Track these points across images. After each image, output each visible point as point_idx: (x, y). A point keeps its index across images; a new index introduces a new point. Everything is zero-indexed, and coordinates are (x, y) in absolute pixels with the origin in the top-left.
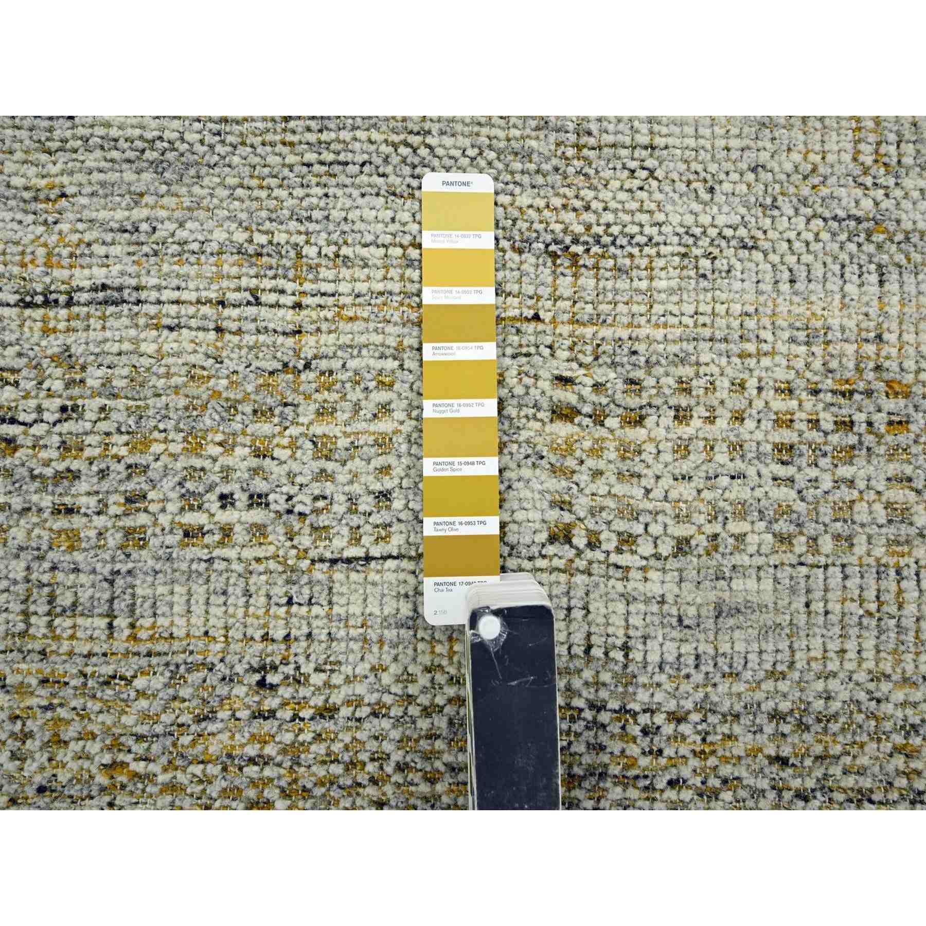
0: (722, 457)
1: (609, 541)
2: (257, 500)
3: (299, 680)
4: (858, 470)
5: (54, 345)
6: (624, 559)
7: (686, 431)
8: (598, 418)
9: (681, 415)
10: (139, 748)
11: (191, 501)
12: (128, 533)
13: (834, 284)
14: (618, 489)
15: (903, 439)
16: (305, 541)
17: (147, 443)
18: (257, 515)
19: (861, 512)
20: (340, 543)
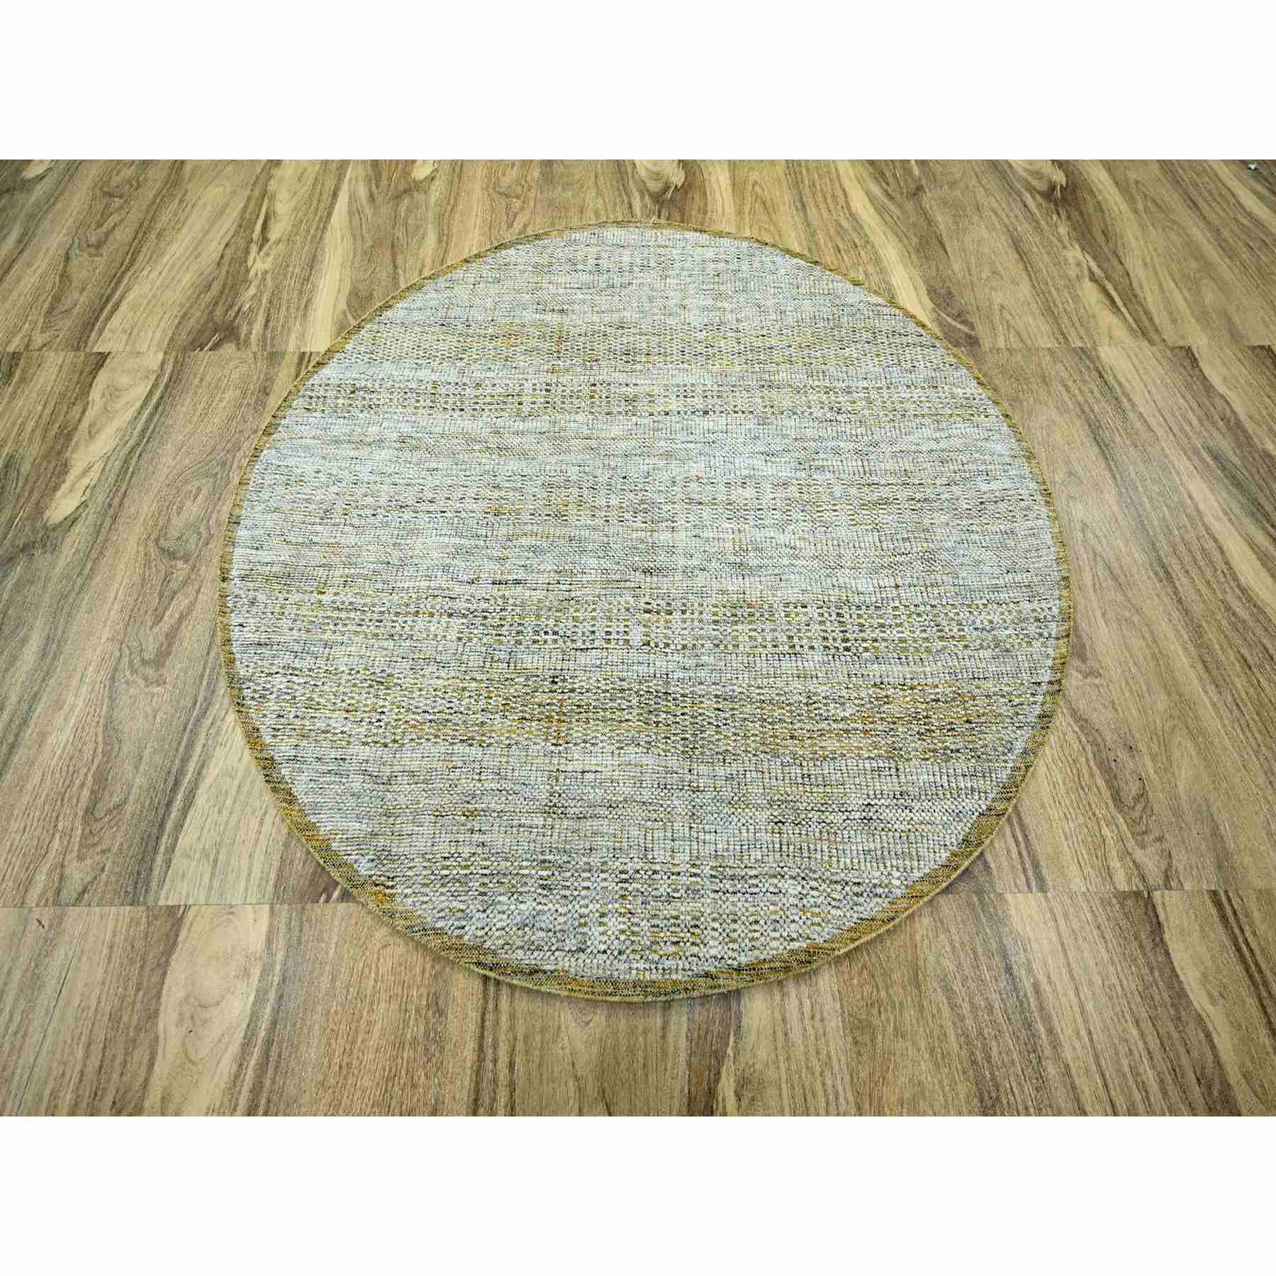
0: (696, 623)
1: (661, 645)
2: (555, 633)
3: (564, 680)
4: (740, 627)
5: (501, 593)
6: (667, 650)
7: (685, 616)
8: (658, 613)
9: (684, 612)
10: (514, 700)
11: (536, 632)
12: (517, 641)
13: (729, 579)
14: (665, 631)
15: (753, 618)
16: (569, 643)
17: (524, 618)
18: (555, 637)
19: (741, 639)
20: (579, 644)
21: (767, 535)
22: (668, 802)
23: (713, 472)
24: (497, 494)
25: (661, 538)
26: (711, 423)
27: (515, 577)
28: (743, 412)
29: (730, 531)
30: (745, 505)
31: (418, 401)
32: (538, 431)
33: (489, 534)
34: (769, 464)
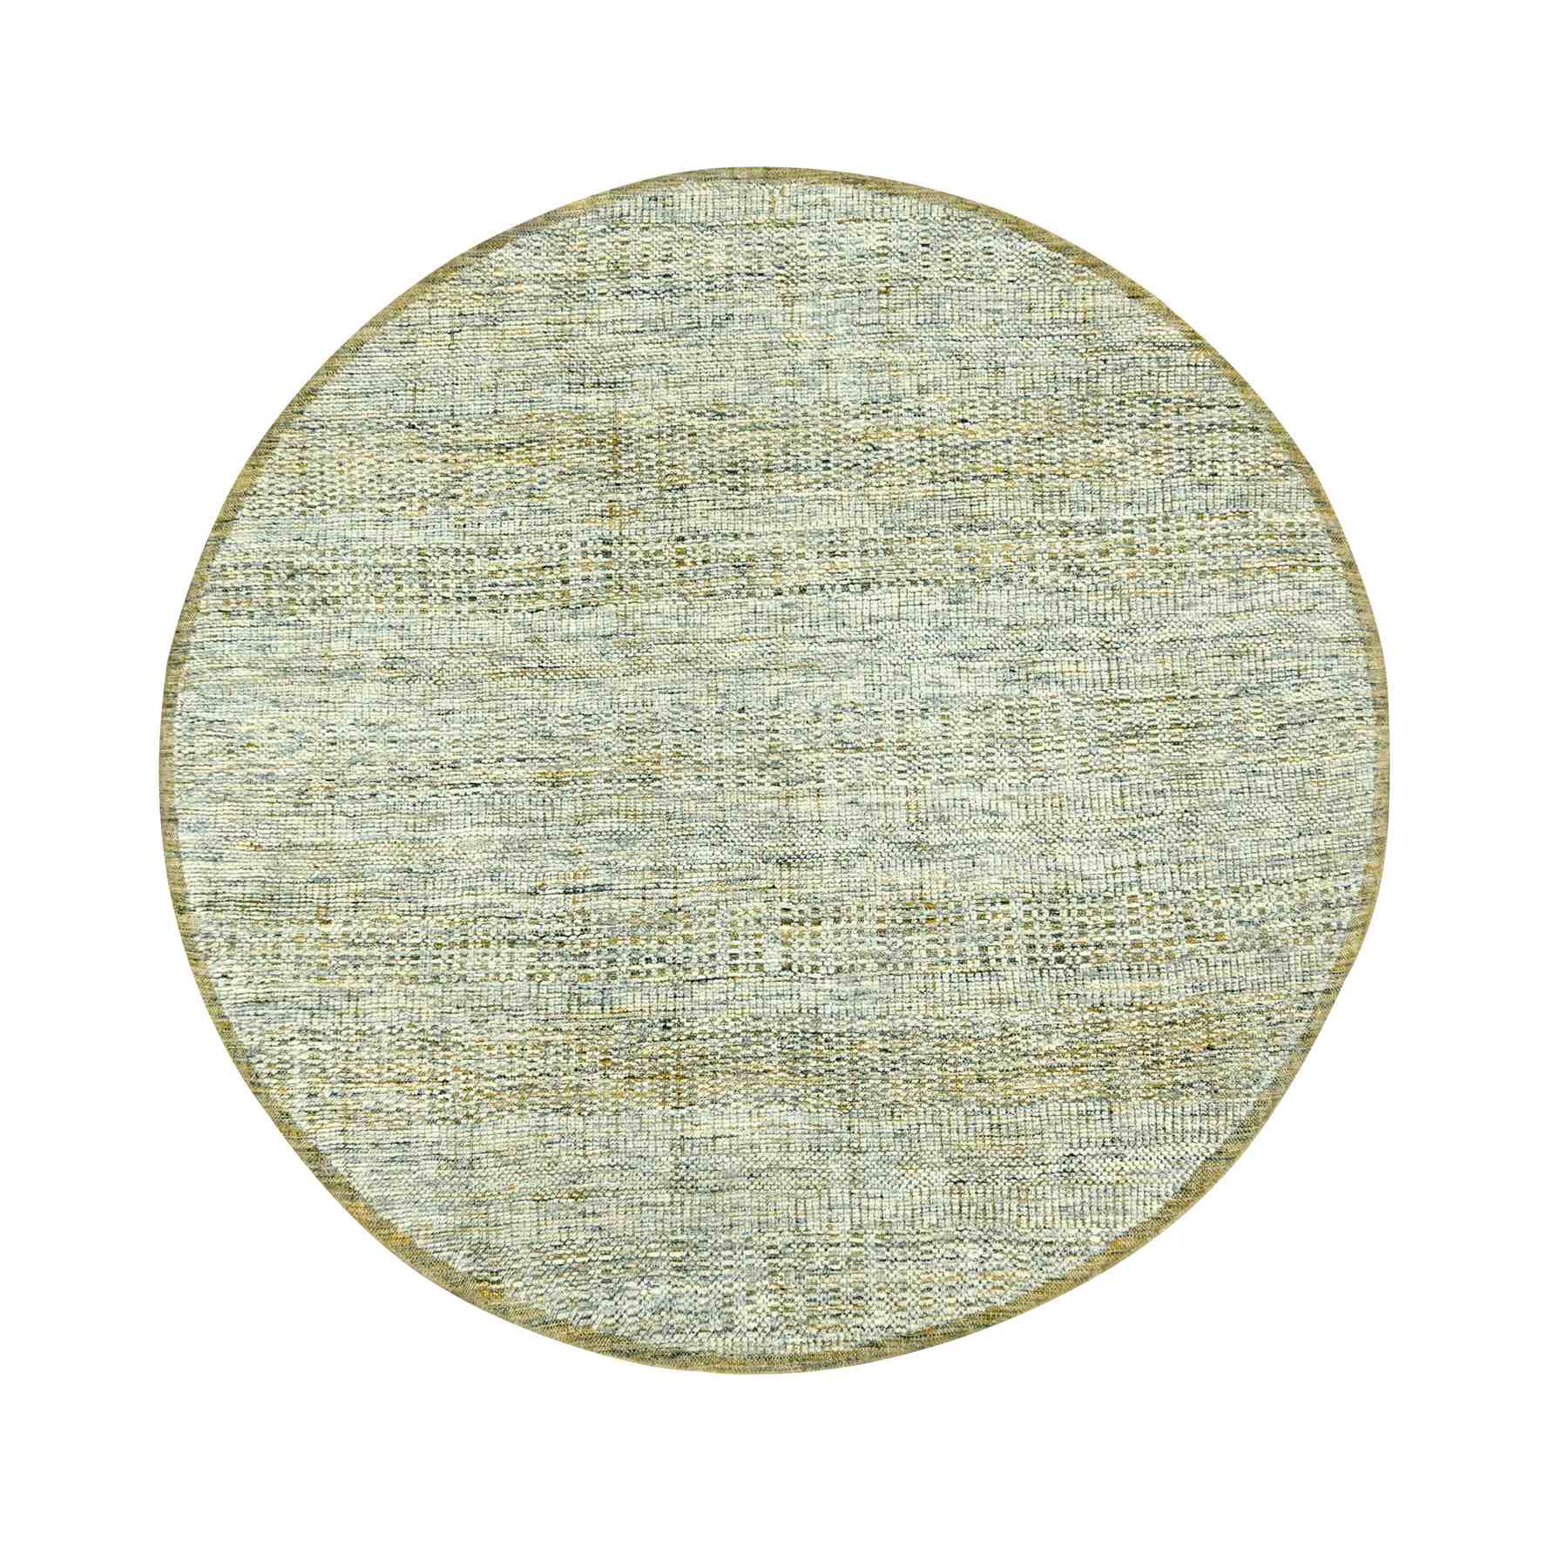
0: (854, 935)
1: (807, 969)
2: (661, 960)
3: (680, 1025)
4: (914, 937)
5: (578, 907)
6: (815, 975)
7: (839, 926)
8: (801, 923)
9: (837, 920)
10: (616, 1053)
11: (635, 961)
12: (609, 974)
13: (900, 868)
14: (812, 949)
15: (933, 925)
16: (681, 973)
17: (615, 941)
18: (661, 965)
19: (915, 954)
20: (695, 974)
21: (957, 795)
22: (824, 1167)
23: (878, 695)
24: (550, 749)
25: (802, 808)
26: (875, 605)
27: (595, 881)
28: (926, 583)
29: (903, 792)
30: (926, 748)
31: (399, 588)
32: (600, 632)
33: (549, 816)
34: (964, 674)
